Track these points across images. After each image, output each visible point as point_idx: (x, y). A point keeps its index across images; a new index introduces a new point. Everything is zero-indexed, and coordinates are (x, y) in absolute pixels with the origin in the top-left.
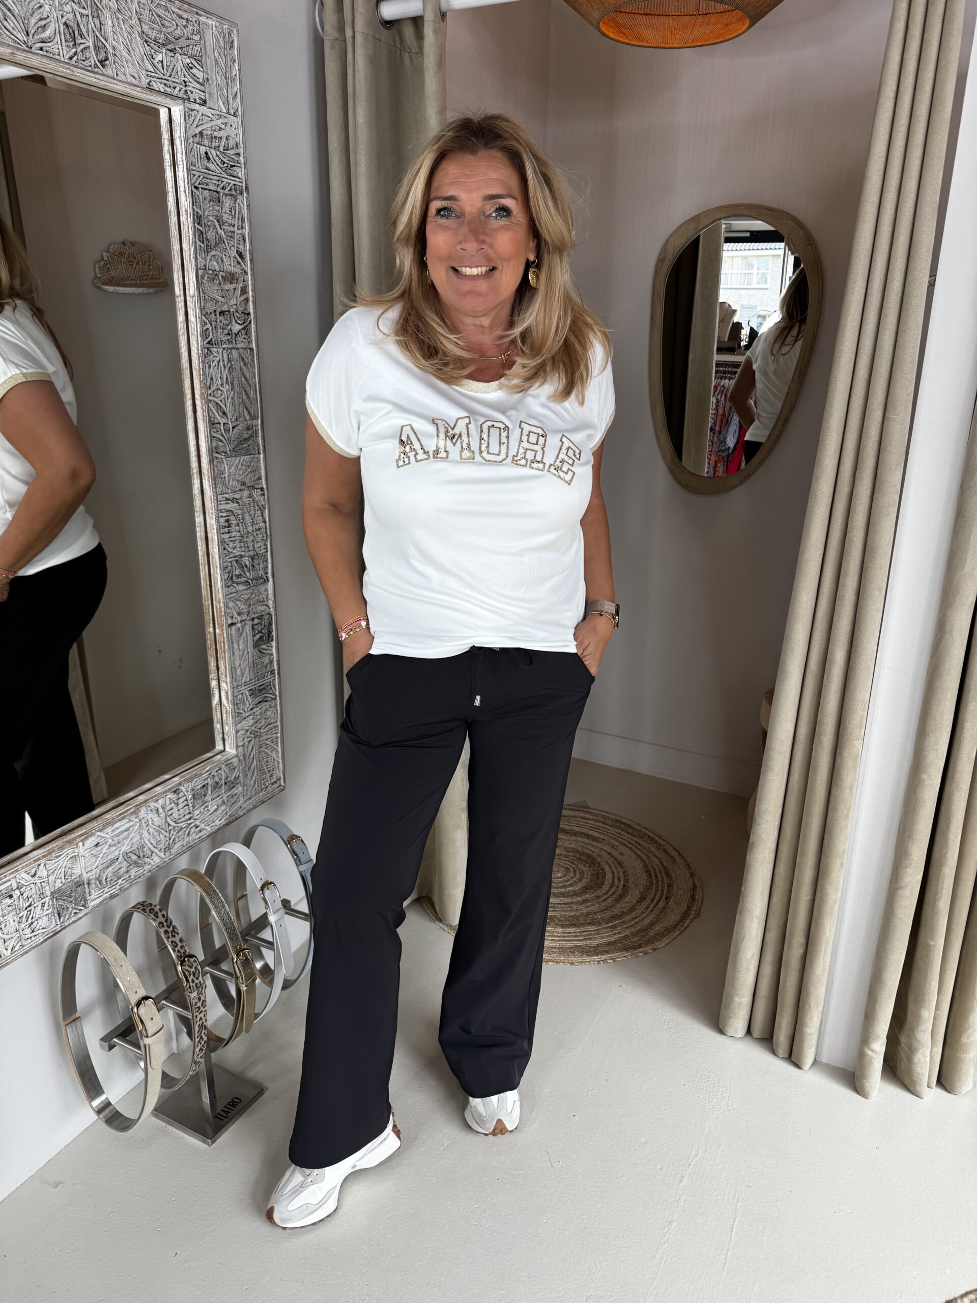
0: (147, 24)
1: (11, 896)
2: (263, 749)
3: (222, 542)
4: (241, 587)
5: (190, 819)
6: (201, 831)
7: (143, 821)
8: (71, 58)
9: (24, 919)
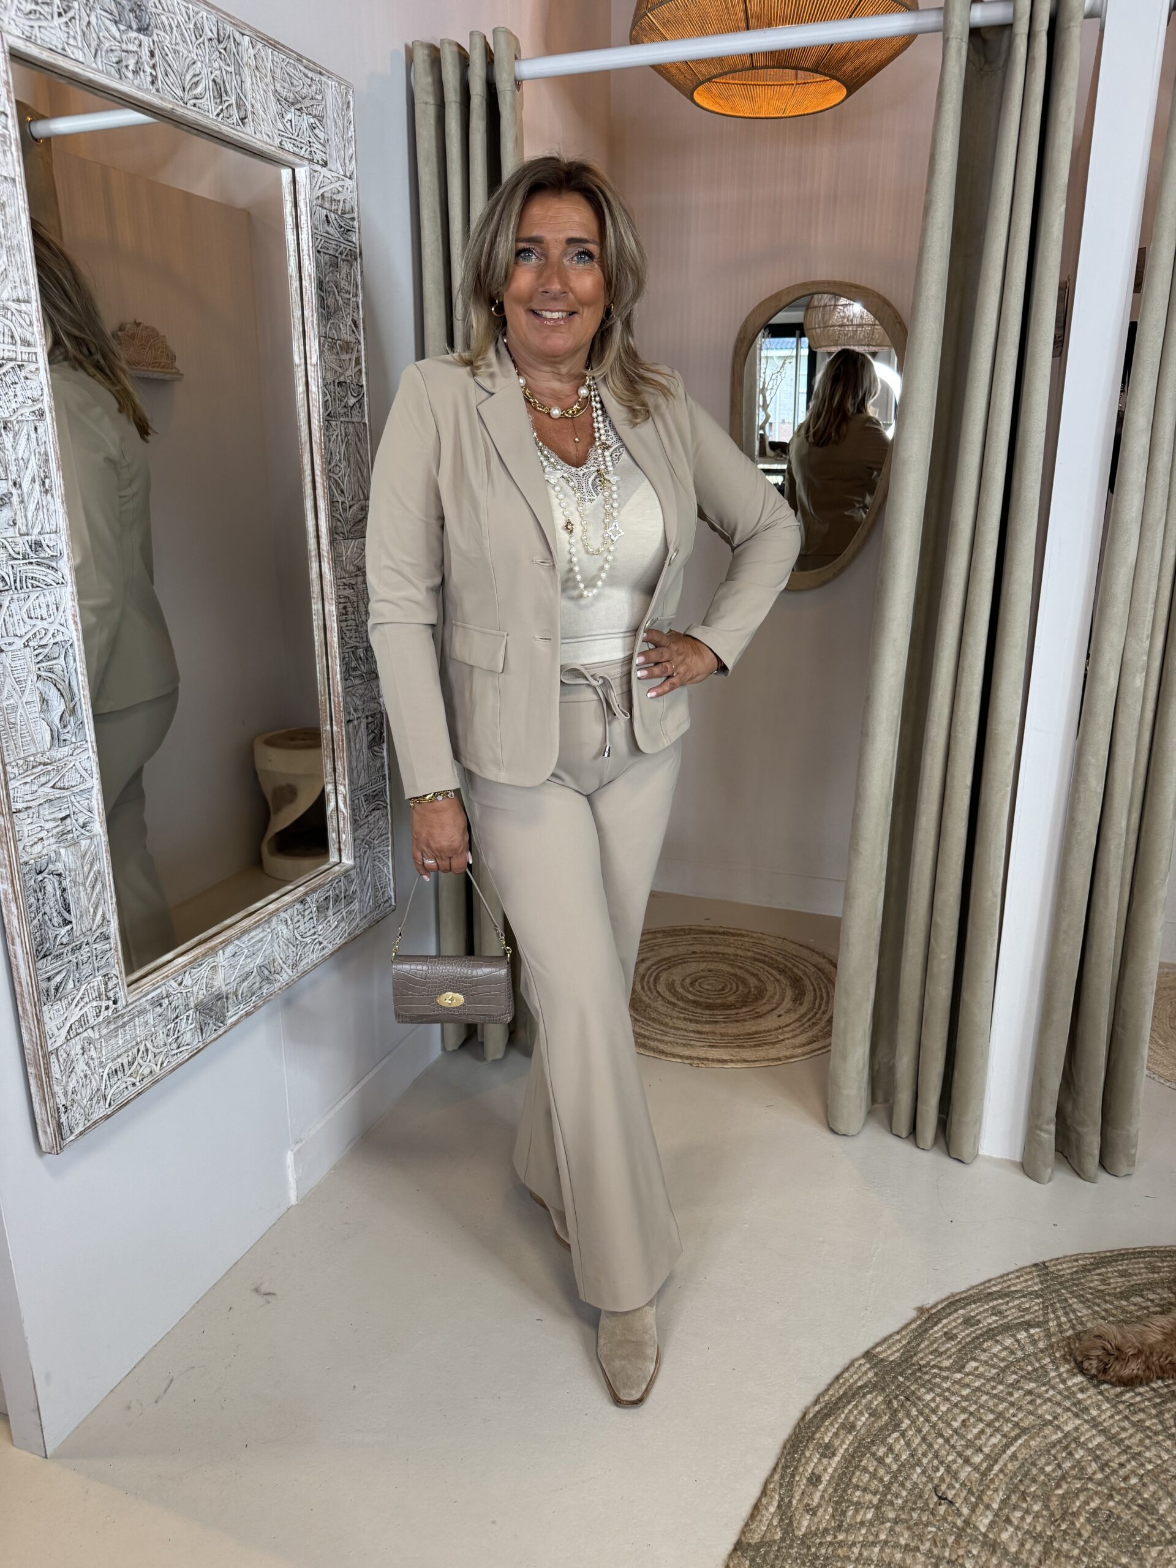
0: (279, 82)
1: (161, 1005)
2: (376, 863)
3: (341, 631)
4: (357, 681)
5: (314, 934)
6: (323, 949)
7: (274, 931)
8: (218, 115)
9: (171, 1032)
